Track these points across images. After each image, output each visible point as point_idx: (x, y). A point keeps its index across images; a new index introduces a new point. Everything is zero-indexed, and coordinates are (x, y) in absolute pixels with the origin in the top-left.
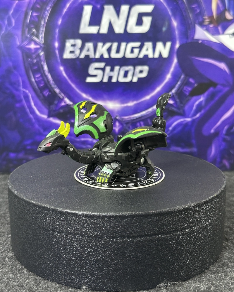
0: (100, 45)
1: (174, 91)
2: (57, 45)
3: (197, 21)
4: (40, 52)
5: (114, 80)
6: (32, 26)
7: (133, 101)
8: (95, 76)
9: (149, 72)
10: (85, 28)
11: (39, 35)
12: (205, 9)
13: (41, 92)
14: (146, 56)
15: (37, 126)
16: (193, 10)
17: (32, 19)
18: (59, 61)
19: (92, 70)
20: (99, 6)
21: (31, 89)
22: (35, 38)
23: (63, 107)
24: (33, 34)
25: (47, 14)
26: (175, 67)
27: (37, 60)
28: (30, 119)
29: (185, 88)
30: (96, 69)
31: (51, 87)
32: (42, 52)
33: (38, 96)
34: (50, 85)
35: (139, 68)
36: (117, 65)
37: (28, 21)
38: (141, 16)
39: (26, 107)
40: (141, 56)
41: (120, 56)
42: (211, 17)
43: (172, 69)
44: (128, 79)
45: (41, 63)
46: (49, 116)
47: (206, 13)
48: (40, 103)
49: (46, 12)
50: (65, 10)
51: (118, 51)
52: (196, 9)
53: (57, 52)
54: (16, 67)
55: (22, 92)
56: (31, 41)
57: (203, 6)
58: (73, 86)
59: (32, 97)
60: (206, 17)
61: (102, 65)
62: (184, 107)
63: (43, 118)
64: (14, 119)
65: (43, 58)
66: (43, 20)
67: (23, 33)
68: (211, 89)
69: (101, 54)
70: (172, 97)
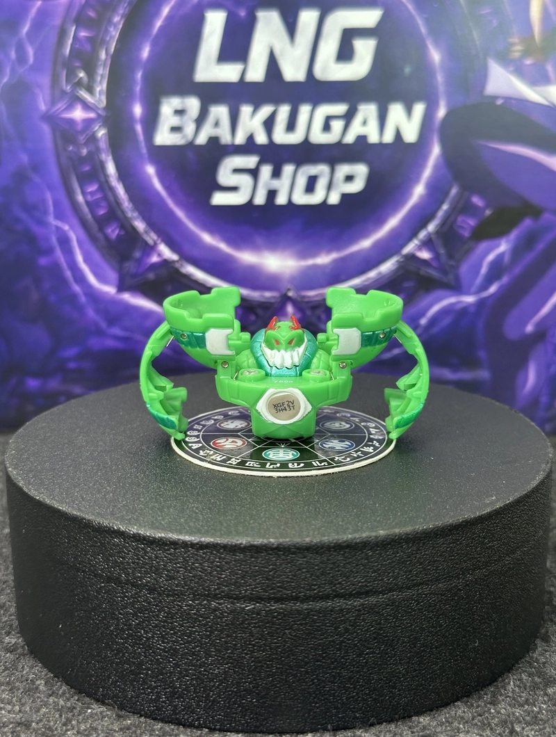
0: (246, 110)
1: (431, 227)
2: (138, 110)
3: (493, 48)
4: (97, 128)
5: (281, 200)
7: (329, 251)
8: (234, 189)
9: (370, 180)
10: (210, 69)
11: (95, 86)
12: (512, 17)
13: (101, 229)
14: (362, 139)
15: (91, 313)
16: (481, 21)
17: (77, 46)
18: (144, 151)
19: (225, 175)
20: (243, 13)
21: (75, 222)
22: (84, 94)
23: (154, 266)
24: (79, 84)
25: (115, 33)
26: (436, 168)
27: (90, 149)
28: (75, 296)
29: (460, 219)
30: (237, 171)
31: (126, 218)
32: (102, 128)
33: (93, 238)
34: (123, 212)
35: (343, 170)
36: (289, 161)
37: (67, 51)
38: (348, 36)
39: (65, 266)
40: (350, 138)
41: (295, 138)
42: (528, 38)
43: (427, 173)
44: (317, 198)
45: (99, 157)
46: (121, 288)
47: (515, 29)
48: (97, 256)
49: (112, 29)
50: (159, 23)
51: (291, 126)
52: (489, 18)
53: (139, 128)
54: (37, 167)
55: (54, 228)
56: (75, 100)
58: (180, 213)
59: (78, 241)
60: (515, 40)
61: (251, 161)
62: (457, 267)
63: (106, 293)
64: (35, 296)
65: (103, 144)
66: (105, 47)
67: (55, 80)
68: (527, 223)
69: (248, 134)
70: (428, 244)
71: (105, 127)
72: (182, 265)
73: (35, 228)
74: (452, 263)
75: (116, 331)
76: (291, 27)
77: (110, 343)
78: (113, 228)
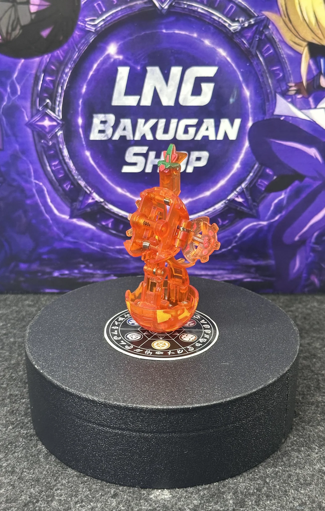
0: (141, 121)
1: (243, 185)
2: (80, 121)
3: (279, 89)
4: (57, 130)
6: (45, 95)
8: (135, 164)
9: (210, 160)
10: (120, 98)
11: (56, 108)
12: (290, 72)
13: (61, 185)
14: (205, 138)
15: (55, 229)
16: (273, 74)
17: (45, 85)
18: (84, 143)
19: (129, 157)
20: (139, 68)
21: (46, 181)
22: (49, 112)
23: (90, 205)
24: (47, 106)
25: (66, 78)
26: (246, 153)
27: (54, 141)
28: (47, 220)
29: (260, 181)
30: (135, 154)
31: (74, 178)
33: (56, 190)
34: (73, 176)
35: (195, 154)
37: (39, 88)
38: (199, 81)
39: (40, 204)
40: (199, 137)
41: (169, 137)
42: (299, 83)
43: (242, 156)
45: (59, 145)
46: (72, 217)
47: (292, 79)
48: (58, 199)
49: (64, 76)
50: (91, 73)
51: (166, 131)
52: (278, 72)
53: (81, 130)
54: (25, 151)
55: (34, 184)
56: (45, 115)
57: (289, 68)
58: (104, 177)
59: (47, 191)
60: (293, 84)
61: (144, 149)
62: (258, 206)
63: (64, 218)
64: (24, 220)
65: (61, 140)
66: (61, 85)
67: (33, 104)
68: (296, 183)
69: (142, 135)
70: (241, 194)
71: (61, 130)
72: (105, 204)
73: (23, 184)
74: (255, 204)
75: (70, 239)
76: (166, 77)
77: (66, 245)
78: (68, 184)
